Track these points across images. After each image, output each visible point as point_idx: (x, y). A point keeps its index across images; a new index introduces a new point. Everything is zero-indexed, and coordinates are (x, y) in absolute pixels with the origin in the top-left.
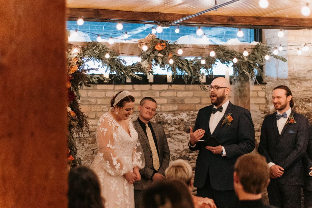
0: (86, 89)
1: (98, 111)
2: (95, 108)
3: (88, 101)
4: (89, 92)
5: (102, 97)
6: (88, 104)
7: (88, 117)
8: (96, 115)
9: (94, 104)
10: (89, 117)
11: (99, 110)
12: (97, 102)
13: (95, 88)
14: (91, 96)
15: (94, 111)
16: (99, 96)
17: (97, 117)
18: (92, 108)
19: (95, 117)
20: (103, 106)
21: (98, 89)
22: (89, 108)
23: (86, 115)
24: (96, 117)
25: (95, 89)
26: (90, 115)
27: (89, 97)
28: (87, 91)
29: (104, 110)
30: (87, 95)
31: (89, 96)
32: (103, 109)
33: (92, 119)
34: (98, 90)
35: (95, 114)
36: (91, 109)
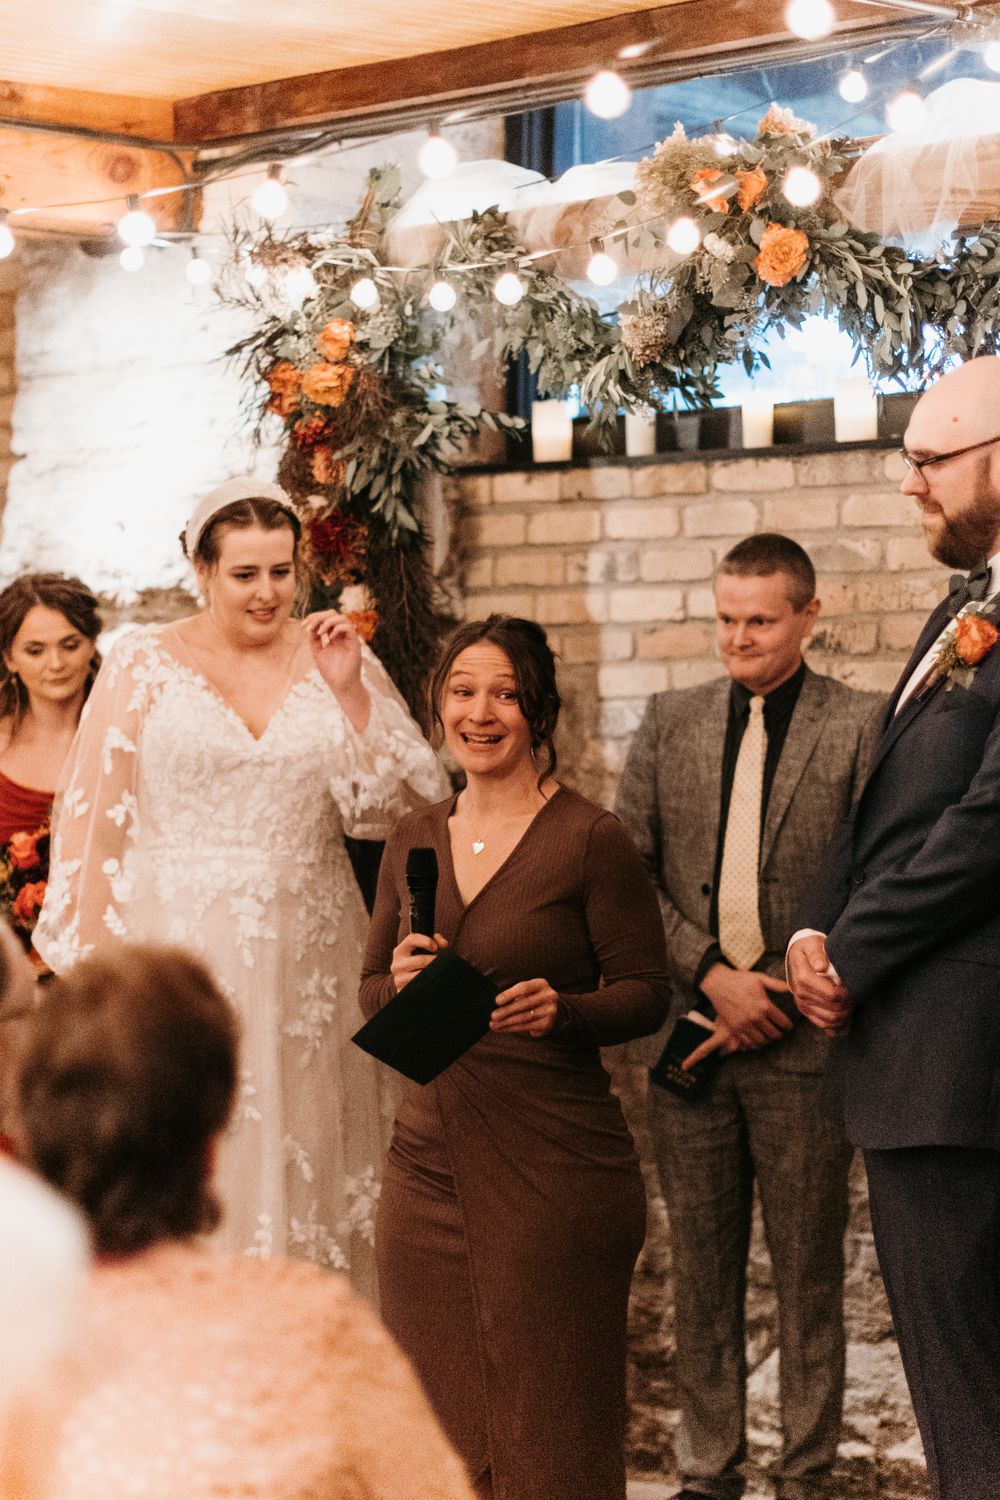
0: (834, 482)
1: (891, 612)
2: (875, 592)
3: (844, 550)
4: (845, 498)
5: (912, 523)
6: (845, 573)
7: (839, 644)
8: (878, 636)
9: (870, 572)
10: (845, 646)
11: (894, 607)
12: (883, 558)
13: (876, 473)
14: (857, 524)
15: (869, 608)
16: (895, 521)
17: (883, 650)
18: (861, 596)
19: (873, 646)
20: (911, 583)
21: (893, 478)
22: (850, 595)
23: (832, 636)
24: (878, 645)
25: (876, 483)
26: (850, 634)
27: (851, 529)
28: (842, 492)
29: (916, 602)
30: (839, 517)
31: (847, 521)
32: (913, 595)
33: (863, 655)
34: (889, 481)
35: (872, 630)
36: (856, 598)
